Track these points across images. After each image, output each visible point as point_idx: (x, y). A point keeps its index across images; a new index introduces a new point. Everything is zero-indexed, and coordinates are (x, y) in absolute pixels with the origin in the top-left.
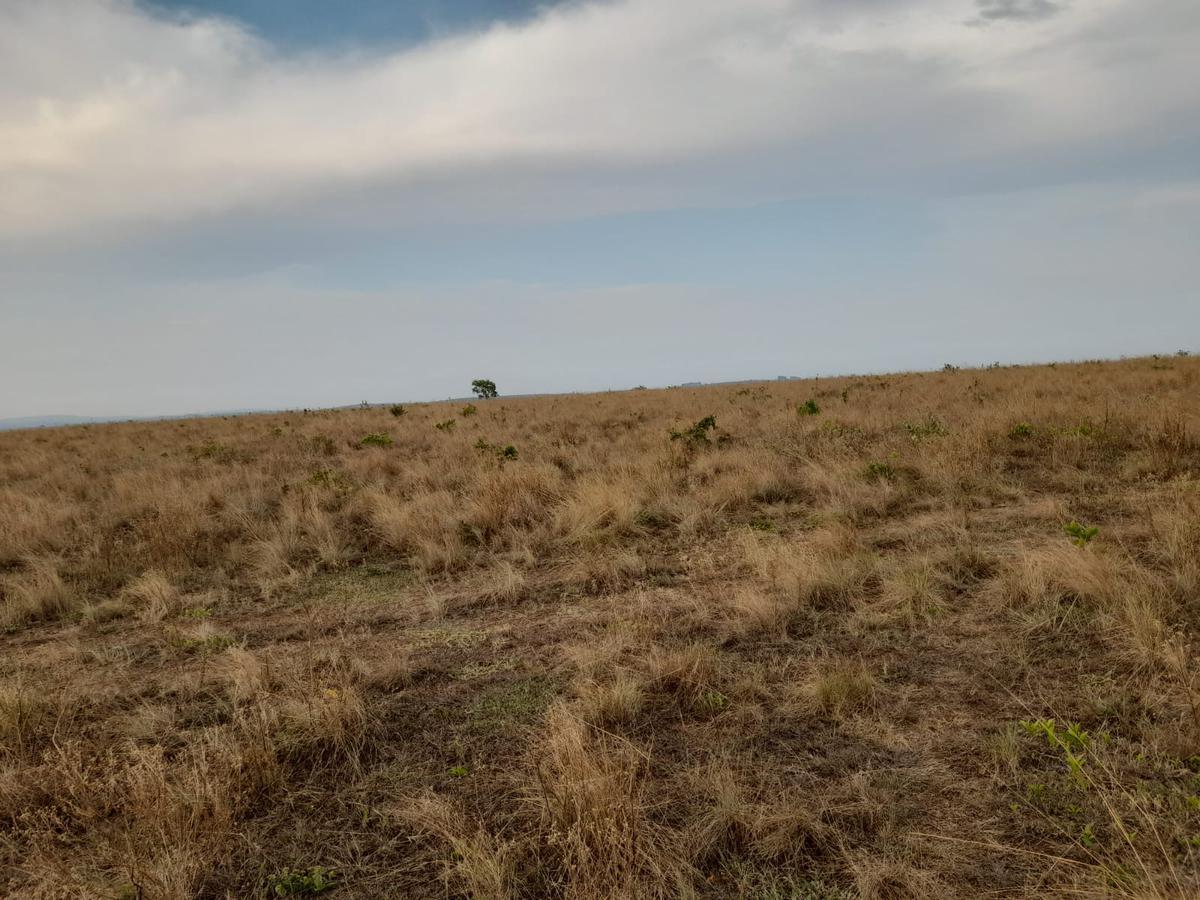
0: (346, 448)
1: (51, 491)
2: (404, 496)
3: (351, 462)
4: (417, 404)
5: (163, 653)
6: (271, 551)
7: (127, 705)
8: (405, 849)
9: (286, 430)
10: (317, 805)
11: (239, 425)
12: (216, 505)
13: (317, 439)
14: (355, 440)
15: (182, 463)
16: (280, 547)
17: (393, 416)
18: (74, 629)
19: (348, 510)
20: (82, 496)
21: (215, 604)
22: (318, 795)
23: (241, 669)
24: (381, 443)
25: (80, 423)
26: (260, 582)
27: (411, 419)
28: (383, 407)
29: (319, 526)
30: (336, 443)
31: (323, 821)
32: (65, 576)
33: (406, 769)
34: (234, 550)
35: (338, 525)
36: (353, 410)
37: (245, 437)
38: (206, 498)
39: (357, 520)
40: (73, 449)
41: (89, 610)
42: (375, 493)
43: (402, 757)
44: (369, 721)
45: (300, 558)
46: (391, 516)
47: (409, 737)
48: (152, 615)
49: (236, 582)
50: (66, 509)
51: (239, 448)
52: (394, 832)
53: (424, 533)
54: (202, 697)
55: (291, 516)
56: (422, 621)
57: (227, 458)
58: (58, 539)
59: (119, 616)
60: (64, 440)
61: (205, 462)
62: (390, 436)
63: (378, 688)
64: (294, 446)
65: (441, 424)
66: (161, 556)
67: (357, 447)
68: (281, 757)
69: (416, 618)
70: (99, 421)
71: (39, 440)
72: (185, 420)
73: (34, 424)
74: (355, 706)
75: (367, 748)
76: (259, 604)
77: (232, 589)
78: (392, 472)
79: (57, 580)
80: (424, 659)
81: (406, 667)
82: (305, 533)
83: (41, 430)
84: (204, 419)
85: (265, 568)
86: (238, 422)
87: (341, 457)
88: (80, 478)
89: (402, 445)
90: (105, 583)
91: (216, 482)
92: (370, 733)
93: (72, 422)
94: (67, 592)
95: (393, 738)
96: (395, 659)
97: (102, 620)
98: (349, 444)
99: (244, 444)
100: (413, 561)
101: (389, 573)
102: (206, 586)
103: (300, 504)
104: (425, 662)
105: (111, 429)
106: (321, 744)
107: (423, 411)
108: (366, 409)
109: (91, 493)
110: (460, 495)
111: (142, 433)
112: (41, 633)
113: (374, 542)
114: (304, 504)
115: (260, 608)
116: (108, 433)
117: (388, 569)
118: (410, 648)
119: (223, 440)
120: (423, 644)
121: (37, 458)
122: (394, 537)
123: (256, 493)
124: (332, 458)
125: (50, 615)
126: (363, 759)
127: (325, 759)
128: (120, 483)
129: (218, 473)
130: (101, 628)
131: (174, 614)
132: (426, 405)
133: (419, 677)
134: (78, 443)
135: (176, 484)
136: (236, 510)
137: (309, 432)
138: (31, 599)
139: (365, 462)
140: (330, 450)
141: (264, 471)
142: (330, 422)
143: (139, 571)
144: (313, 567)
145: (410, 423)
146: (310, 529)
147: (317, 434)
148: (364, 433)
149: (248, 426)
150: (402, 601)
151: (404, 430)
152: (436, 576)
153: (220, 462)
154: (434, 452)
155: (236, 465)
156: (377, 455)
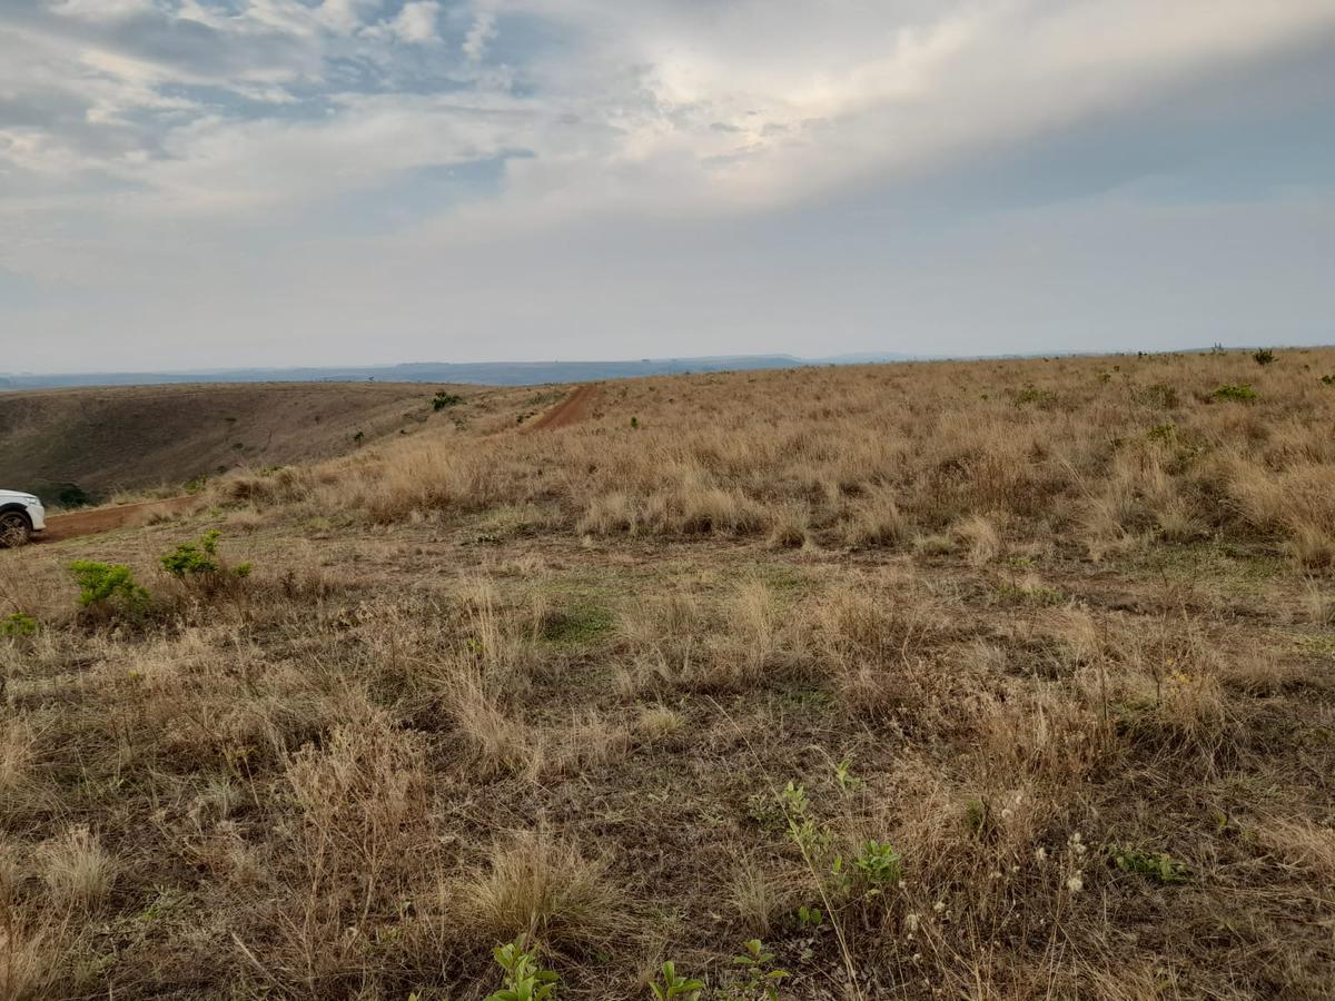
0: (1191, 400)
1: (883, 424)
2: (1276, 463)
3: (1199, 418)
4: (1292, 349)
5: (989, 595)
6: (1103, 510)
7: (963, 637)
8: (1271, 874)
9: (1117, 377)
10: (1162, 792)
11: (1062, 368)
12: (1039, 454)
13: (1156, 388)
14: (1205, 392)
15: (1002, 406)
16: (1112, 507)
17: (1257, 363)
18: (907, 558)
19: (1194, 475)
20: (908, 431)
21: (1039, 556)
22: (1161, 781)
23: (1077, 630)
24: (1242, 398)
25: (905, 360)
26: (1089, 542)
27: (1283, 368)
28: (1244, 352)
29: (1159, 489)
30: (1179, 394)
31: (1169, 810)
32: (901, 508)
33: (1275, 787)
34: (1060, 505)
35: (1182, 490)
36: (1202, 355)
37: (1068, 382)
38: (1029, 446)
39: (1207, 488)
40: (897, 387)
41: (920, 541)
42: (1233, 453)
43: (1268, 772)
44: (1228, 720)
45: (1136, 522)
46: (1255, 487)
47: (1278, 752)
48: (977, 558)
49: (1061, 537)
50: (898, 444)
51: (1062, 394)
52: (1259, 852)
53: (1303, 514)
54: (1031, 647)
55: (1124, 471)
56: (1295, 623)
57: (1049, 403)
58: (891, 470)
59: (945, 552)
60: (891, 377)
61: (1028, 407)
62: (1253, 389)
63: (1233, 686)
64: (1126, 394)
65: (1330, 377)
66: (988, 498)
67: (1207, 401)
68: (1122, 729)
69: (1286, 617)
70: (920, 359)
71: (869, 376)
72: (1003, 361)
73: (866, 361)
74: (1214, 699)
75: (1223, 750)
76: (1086, 565)
77: (1057, 544)
78: (1256, 435)
79: (895, 511)
80: (1300, 668)
81: (1279, 674)
82: (1140, 495)
83: (871, 366)
84: (1023, 360)
85: (1093, 528)
86: (1060, 364)
87: (1185, 411)
88: (905, 416)
89: (1269, 401)
90: (933, 519)
91: (1040, 428)
92: (1228, 734)
93: (897, 360)
94: (900, 520)
95: (1257, 747)
96: (1261, 658)
97: (930, 553)
98: (1196, 396)
99: (1068, 390)
100: (1285, 546)
101: (1248, 557)
102: (1030, 537)
103: (1137, 461)
104: (1302, 672)
105: (932, 368)
106: (1168, 729)
107: (1303, 359)
108: (1219, 354)
109: (916, 430)
111: (961, 372)
112: (878, 556)
113: (1229, 516)
114: (1144, 462)
115: (1088, 571)
116: (929, 372)
117: (1247, 552)
118: (1276, 651)
119: (1043, 385)
120: (1295, 649)
121: (866, 394)
122: (1258, 513)
123: (1082, 445)
124: (1173, 412)
125: (885, 541)
126: (1218, 759)
127: (1173, 747)
128: (946, 421)
129: (1041, 420)
130: (929, 561)
131: (1000, 558)
132: (1305, 351)
133: (1293, 687)
134: (903, 381)
135: (998, 426)
136: (1061, 460)
137: (1144, 379)
138: (872, 523)
139: (1218, 419)
140: (1171, 402)
141: (1092, 421)
142: (1170, 368)
143: (965, 511)
144: (1151, 535)
145: (1283, 374)
146: (1147, 491)
147: (1154, 383)
148: (1218, 383)
149: (1071, 369)
150: (1270, 593)
151: (1272, 382)
152: (1317, 571)
153: (1042, 407)
154: (1318, 413)
155: (1059, 412)
156: (1234, 411)
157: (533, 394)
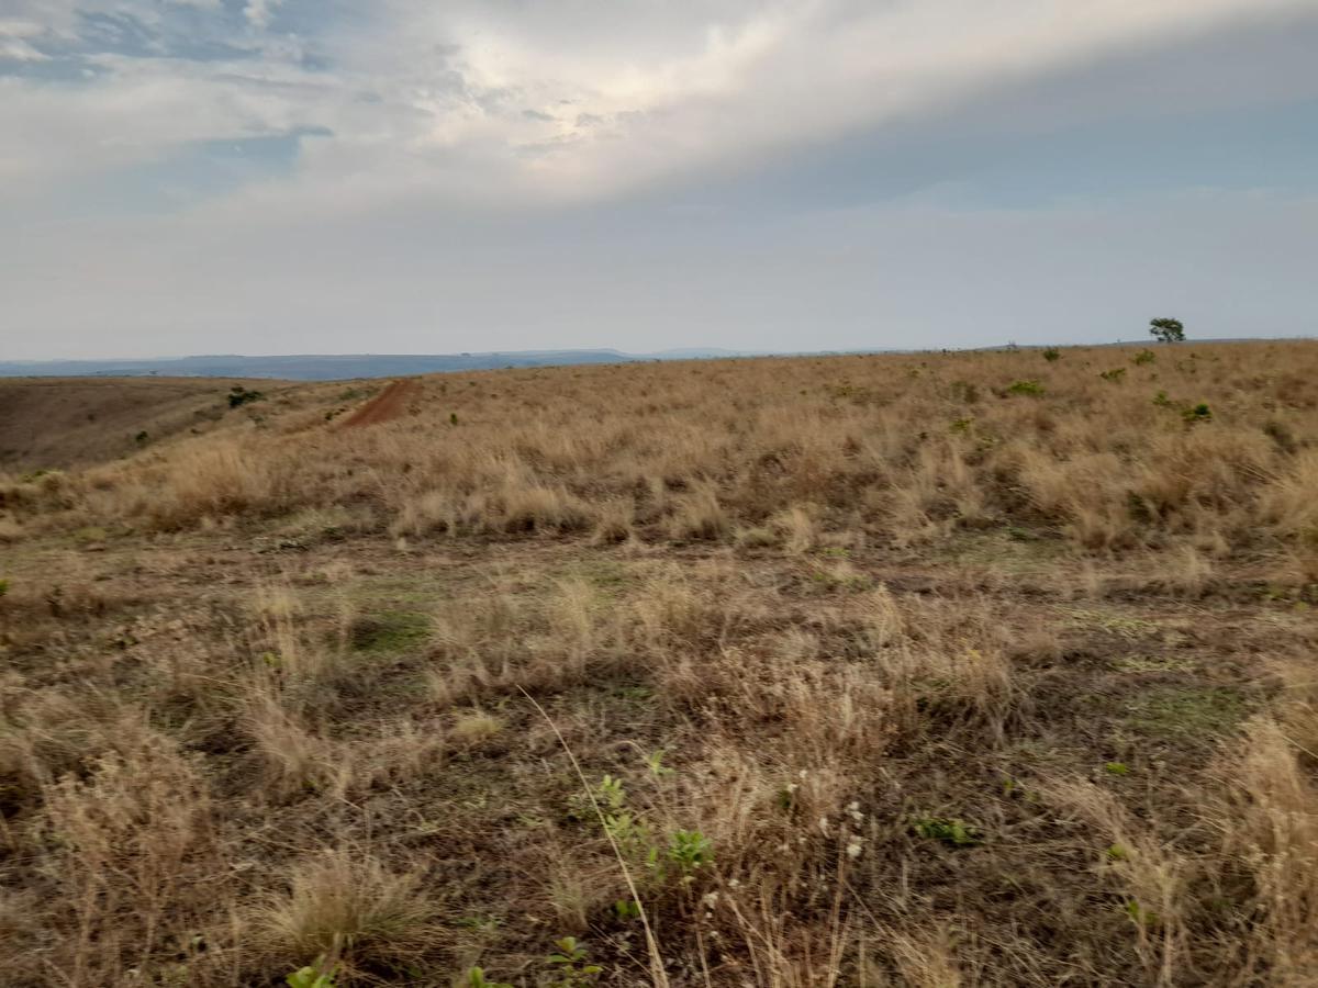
0: (989, 395)
1: (707, 419)
2: (1060, 453)
3: (995, 412)
4: (1076, 348)
5: (806, 585)
6: (909, 499)
7: (780, 626)
8: (1050, 830)
9: (923, 373)
10: (957, 762)
11: (875, 365)
12: (853, 447)
13: (958, 384)
14: (1001, 387)
15: (821, 401)
16: (918, 497)
17: (1045, 361)
18: (728, 551)
19: (991, 465)
20: (731, 427)
21: (852, 546)
22: (957, 753)
23: (883, 614)
24: (1032, 393)
25: (728, 356)
26: (896, 530)
27: (1068, 364)
28: (1034, 350)
29: (960, 479)
30: (978, 390)
31: (963, 779)
32: (723, 502)
33: (1053, 751)
34: (871, 495)
35: (979, 480)
36: (999, 352)
37: (880, 378)
38: (843, 440)
39: (1001, 476)
40: (722, 382)
41: (741, 534)
42: (1023, 445)
43: (1050, 737)
44: (1015, 691)
45: (939, 510)
46: (1042, 476)
47: (1058, 719)
48: (796, 546)
49: (872, 527)
50: (721, 439)
51: (875, 389)
52: (1039, 810)
53: (1082, 499)
54: (843, 632)
55: (928, 462)
56: (1076, 599)
57: (861, 400)
58: (715, 466)
59: (765, 544)
60: (715, 372)
61: (842, 402)
62: (1043, 385)
63: (1020, 660)
64: (932, 391)
65: (1108, 372)
66: (804, 490)
67: (1003, 396)
68: (922, 705)
69: (1067, 594)
70: (743, 355)
71: (694, 372)
72: (822, 357)
73: (690, 356)
74: (1003, 674)
75: (1011, 719)
76: (896, 553)
77: (868, 533)
78: (1044, 427)
79: (716, 505)
80: (1078, 640)
81: (1059, 646)
82: (942, 485)
83: (696, 361)
84: (838, 356)
85: (901, 517)
86: (873, 361)
87: (983, 405)
88: (729, 411)
89: (1056, 396)
90: (754, 512)
91: (853, 423)
92: (1014, 705)
93: (721, 355)
94: (722, 514)
95: (1041, 716)
96: (1047, 632)
97: (751, 546)
98: (994, 391)
99: (882, 386)
100: (1067, 529)
101: (1036, 539)
102: (844, 526)
103: (939, 453)
104: (1079, 644)
105: (754, 363)
106: (962, 703)
107: (1085, 356)
108: (1013, 351)
109: (740, 426)
110: (1128, 461)
111: (782, 369)
112: (702, 549)
113: (1021, 503)
114: (945, 454)
115: (897, 558)
116: (752, 368)
117: (1036, 535)
118: (1060, 625)
119: (858, 381)
120: (1075, 624)
121: (689, 390)
122: (1044, 499)
123: (893, 438)
124: (973, 406)
125: (707, 535)
126: (1006, 727)
127: (966, 719)
128: (766, 417)
129: (855, 415)
130: (751, 553)
131: (815, 550)
132: (1088, 349)
133: (1071, 659)
134: (726, 376)
135: (815, 422)
136: (873, 455)
137: (948, 376)
138: (693, 517)
139: (1012, 413)
140: (972, 397)
141: (901, 415)
142: (971, 366)
143: (783, 505)
144: (950, 523)
145: (1067, 370)
146: (949, 481)
147: (957, 379)
148: (1011, 380)
149: (884, 366)
150: (1053, 573)
151: (1059, 379)
152: (1094, 551)
153: (857, 403)
154: (1096, 406)
155: (872, 407)
156: (1026, 405)
157: (343, 390)
